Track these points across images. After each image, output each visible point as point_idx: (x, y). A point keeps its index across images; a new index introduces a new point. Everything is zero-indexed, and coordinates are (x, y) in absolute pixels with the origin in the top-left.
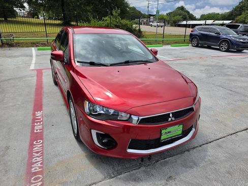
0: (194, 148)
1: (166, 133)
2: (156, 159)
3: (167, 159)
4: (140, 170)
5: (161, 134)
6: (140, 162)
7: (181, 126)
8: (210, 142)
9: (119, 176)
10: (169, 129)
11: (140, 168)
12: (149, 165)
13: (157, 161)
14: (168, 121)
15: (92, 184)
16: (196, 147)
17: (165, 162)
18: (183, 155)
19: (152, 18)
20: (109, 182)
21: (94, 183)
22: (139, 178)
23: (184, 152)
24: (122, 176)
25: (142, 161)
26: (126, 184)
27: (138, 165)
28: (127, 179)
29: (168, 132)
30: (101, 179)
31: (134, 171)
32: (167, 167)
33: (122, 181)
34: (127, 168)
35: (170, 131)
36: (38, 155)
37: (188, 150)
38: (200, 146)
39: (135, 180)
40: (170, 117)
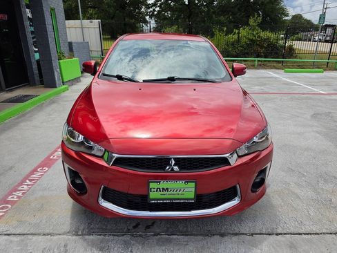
0: (236, 234)
1: (158, 190)
2: (158, 231)
3: (174, 237)
5: (149, 190)
6: (131, 227)
7: (192, 185)
8: (277, 234)
9: (87, 237)
10: (164, 184)
11: (123, 235)
12: (140, 236)
13: (156, 235)
14: (164, 170)
15: (48, 235)
16: (243, 234)
17: (167, 239)
18: (208, 239)
19: (329, 31)
20: (69, 239)
21: (51, 234)
22: (109, 249)
23: (214, 235)
24: (91, 237)
25: (134, 227)
26: (85, 249)
27: (125, 231)
28: (93, 244)
29: (163, 189)
30: (63, 231)
31: (111, 237)
32: (163, 248)
33: (85, 244)
34: (106, 229)
35: (167, 189)
36: (30, 183)
37: (222, 235)
38: (252, 235)
39: (101, 249)
40: (170, 165)
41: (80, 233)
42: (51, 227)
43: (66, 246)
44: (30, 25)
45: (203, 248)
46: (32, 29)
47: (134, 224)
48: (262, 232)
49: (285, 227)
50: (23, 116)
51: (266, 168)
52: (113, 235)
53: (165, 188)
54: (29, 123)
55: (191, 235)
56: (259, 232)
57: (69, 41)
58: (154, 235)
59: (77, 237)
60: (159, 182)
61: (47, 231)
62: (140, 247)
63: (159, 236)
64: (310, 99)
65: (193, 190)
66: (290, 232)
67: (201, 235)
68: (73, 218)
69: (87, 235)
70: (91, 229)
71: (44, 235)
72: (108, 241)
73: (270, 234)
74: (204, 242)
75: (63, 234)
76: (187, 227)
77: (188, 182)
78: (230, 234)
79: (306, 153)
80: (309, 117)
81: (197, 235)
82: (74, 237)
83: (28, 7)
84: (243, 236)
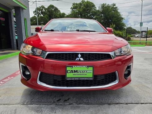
0: (117, 104)
1: (72, 71)
2: (71, 102)
3: (81, 105)
4: (50, 106)
5: (67, 72)
6: (56, 101)
7: (91, 69)
8: (142, 104)
9: (29, 105)
10: (75, 68)
12: (61, 105)
14: (75, 60)
15: (6, 104)
16: (122, 103)
17: (77, 106)
18: (101, 106)
19: (144, 33)
20: (18, 107)
21: (8, 104)
22: (42, 111)
23: (104, 104)
24: (32, 106)
25: (58, 101)
26: (27, 112)
27: (52, 102)
28: (32, 109)
29: (74, 71)
30: (15, 103)
31: (44, 106)
32: (75, 111)
33: (28, 109)
34: (41, 102)
35: (77, 71)
36: (2, 83)
37: (109, 104)
38: (127, 104)
39: (37, 111)
40: (78, 57)
41: (26, 103)
42: (9, 101)
43: (16, 110)
44: (15, 24)
45: (99, 110)
46: (16, 26)
47: (58, 99)
48: (132, 103)
49: (145, 100)
50: (6, 59)
51: (130, 65)
52: (45, 105)
53: (76, 70)
54: (8, 62)
55: (91, 104)
56: (130, 102)
57: (32, 33)
58: (69, 104)
59: (24, 106)
60: (72, 67)
61: (6, 103)
62: (61, 110)
63: (72, 105)
64: (142, 54)
65: (92, 72)
66: (149, 102)
67: (97, 104)
68: (22, 97)
69: (30, 104)
70: (33, 102)
71: (4, 105)
72: (42, 107)
73: (137, 104)
74: (99, 108)
75: (16, 104)
76: (88, 100)
77: (89, 67)
78: (114, 103)
79: (146, 71)
80: (143, 59)
81: (94, 104)
82: (22, 106)
83: (14, 17)
84: (121, 104)
